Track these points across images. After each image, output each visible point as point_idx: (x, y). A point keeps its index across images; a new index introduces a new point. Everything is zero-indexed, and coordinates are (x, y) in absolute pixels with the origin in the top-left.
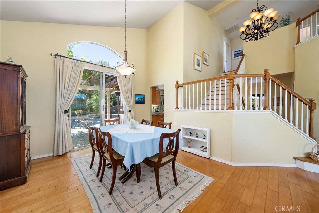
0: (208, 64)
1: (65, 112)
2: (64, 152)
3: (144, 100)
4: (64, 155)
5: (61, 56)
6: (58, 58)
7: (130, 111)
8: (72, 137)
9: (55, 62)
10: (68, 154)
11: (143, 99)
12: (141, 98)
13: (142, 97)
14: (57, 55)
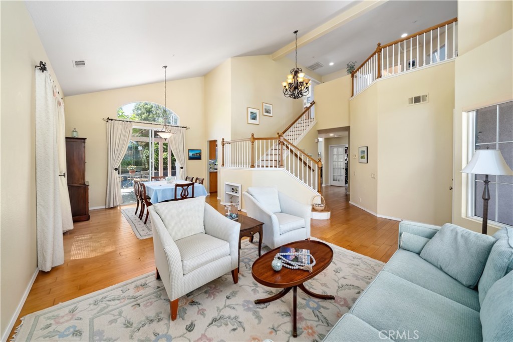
0: (271, 115)
1: (116, 169)
2: (115, 205)
3: (200, 156)
4: (114, 208)
5: (112, 120)
6: (110, 121)
7: (182, 168)
8: (123, 196)
9: (107, 125)
10: (118, 207)
11: (198, 155)
12: (197, 154)
13: (198, 152)
14: (108, 119)
